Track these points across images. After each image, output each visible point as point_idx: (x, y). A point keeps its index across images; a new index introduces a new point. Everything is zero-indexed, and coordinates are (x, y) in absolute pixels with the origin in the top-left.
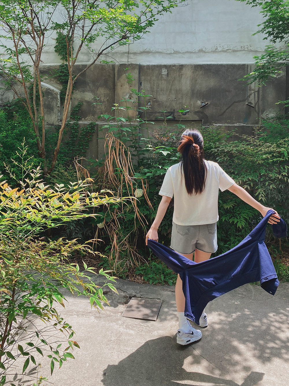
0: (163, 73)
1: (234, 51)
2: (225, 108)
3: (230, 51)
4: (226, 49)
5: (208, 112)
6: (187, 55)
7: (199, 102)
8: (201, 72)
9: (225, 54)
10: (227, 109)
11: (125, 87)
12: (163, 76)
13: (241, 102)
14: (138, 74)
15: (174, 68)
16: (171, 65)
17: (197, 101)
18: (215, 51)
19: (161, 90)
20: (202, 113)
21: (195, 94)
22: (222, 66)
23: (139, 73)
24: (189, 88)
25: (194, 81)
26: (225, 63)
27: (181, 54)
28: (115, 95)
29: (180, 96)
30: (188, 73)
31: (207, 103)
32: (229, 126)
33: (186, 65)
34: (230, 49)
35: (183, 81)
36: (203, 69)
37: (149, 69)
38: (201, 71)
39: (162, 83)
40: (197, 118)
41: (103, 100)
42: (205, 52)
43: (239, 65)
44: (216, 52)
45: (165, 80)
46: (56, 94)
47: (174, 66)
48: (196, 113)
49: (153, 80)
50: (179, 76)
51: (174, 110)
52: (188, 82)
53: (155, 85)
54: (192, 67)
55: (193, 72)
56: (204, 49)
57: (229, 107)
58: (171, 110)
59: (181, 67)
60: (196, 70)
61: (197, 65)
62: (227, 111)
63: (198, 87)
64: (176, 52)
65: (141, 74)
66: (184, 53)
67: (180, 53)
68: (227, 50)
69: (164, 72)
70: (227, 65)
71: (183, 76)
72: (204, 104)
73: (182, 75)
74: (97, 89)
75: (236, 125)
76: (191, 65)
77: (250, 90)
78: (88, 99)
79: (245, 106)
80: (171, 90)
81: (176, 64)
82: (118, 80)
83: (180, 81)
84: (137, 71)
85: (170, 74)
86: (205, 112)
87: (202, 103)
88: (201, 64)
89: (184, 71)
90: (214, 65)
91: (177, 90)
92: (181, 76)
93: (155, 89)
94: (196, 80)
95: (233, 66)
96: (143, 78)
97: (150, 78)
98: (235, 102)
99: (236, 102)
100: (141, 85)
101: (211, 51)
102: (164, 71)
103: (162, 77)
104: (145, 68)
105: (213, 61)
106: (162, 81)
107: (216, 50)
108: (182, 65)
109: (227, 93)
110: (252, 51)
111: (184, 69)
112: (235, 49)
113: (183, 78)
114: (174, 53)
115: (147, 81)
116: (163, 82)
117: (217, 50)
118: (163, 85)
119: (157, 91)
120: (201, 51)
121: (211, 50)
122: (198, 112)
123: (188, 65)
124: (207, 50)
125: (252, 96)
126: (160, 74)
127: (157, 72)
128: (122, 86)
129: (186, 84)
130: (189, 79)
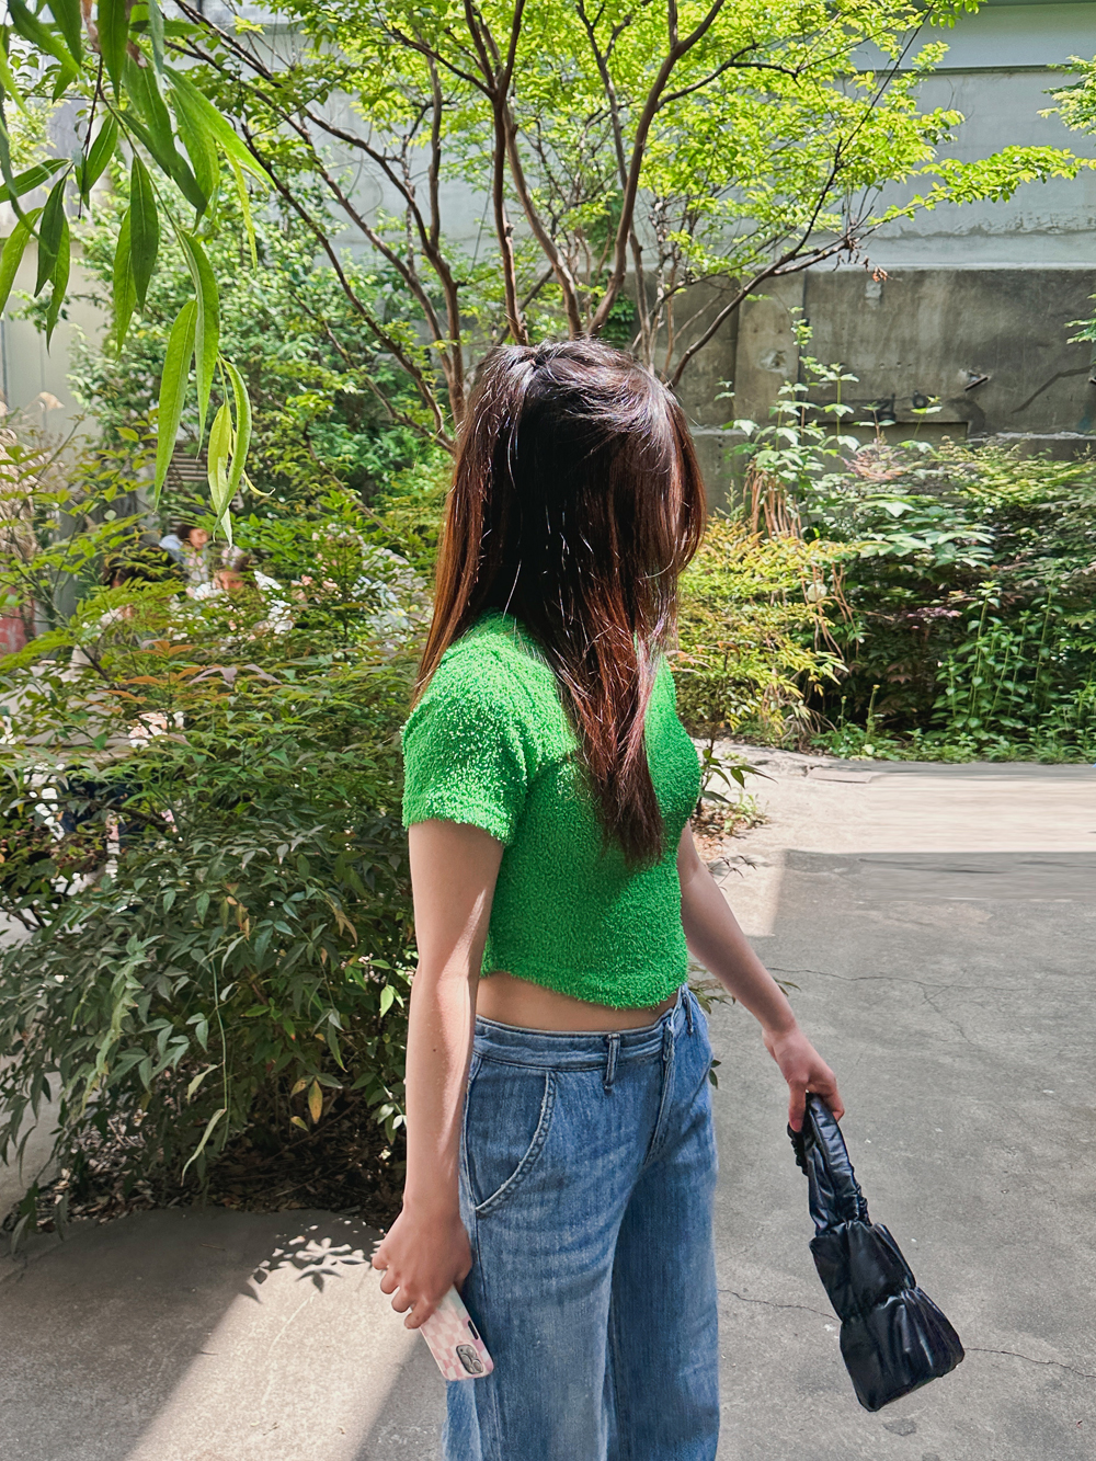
0: (868, 295)
1: (1070, 232)
2: (1032, 391)
3: (1057, 231)
4: (1046, 226)
5: (987, 401)
6: (939, 243)
7: (963, 375)
8: (973, 292)
9: (1042, 239)
10: (1036, 395)
11: (764, 333)
12: (869, 302)
14: (801, 297)
15: (902, 280)
16: (892, 272)
17: (957, 372)
18: (1015, 233)
19: (862, 341)
20: (969, 402)
21: (952, 351)
22: (1031, 273)
23: (805, 295)
24: (937, 335)
25: (953, 314)
26: (1039, 266)
27: (920, 240)
28: (735, 355)
29: (911, 357)
30: (937, 293)
31: (983, 377)
32: (1038, 441)
33: (933, 271)
34: (1058, 227)
35: (923, 314)
36: (979, 282)
37: (833, 282)
38: (973, 287)
39: (864, 321)
40: (954, 417)
43: (1079, 272)
44: (1020, 234)
45: (873, 313)
47: (901, 274)
48: (952, 403)
49: (842, 314)
50: (913, 301)
51: (894, 396)
52: (937, 318)
53: (846, 327)
54: (949, 278)
55: (952, 292)
56: (985, 227)
57: (1043, 389)
58: (886, 394)
59: (921, 276)
60: (961, 287)
61: (963, 271)
62: (1036, 399)
63: (962, 332)
64: (908, 236)
65: (809, 298)
66: (928, 238)
67: (919, 237)
68: (1050, 228)
69: (873, 291)
70: (1047, 272)
71: (925, 303)
72: (976, 380)
73: (920, 298)
75: (1057, 436)
76: (947, 272)
79: (1087, 386)
80: (888, 339)
81: (907, 270)
82: (747, 315)
83: (913, 316)
84: (798, 289)
85: (889, 297)
86: (978, 403)
87: (972, 375)
88: (976, 269)
89: (926, 288)
90: (1010, 272)
91: (903, 342)
92: (916, 302)
93: (845, 338)
94: (959, 314)
95: (1063, 275)
96: (813, 308)
97: (834, 307)
98: (1059, 375)
99: (1064, 375)
101: (1006, 233)
102: (871, 287)
103: (865, 305)
104: (821, 279)
105: (1008, 260)
106: (866, 316)
107: (1018, 228)
108: (922, 273)
109: (1041, 350)
111: (927, 282)
112: (1073, 226)
113: (922, 307)
115: (824, 315)
116: (868, 317)
117: (1021, 230)
118: (868, 325)
119: (850, 343)
120: (976, 231)
121: (1003, 229)
122: (958, 401)
123: (939, 272)
124: (993, 229)
126: (861, 296)
127: (852, 291)
128: (756, 331)
129: (929, 324)
130: (939, 309)
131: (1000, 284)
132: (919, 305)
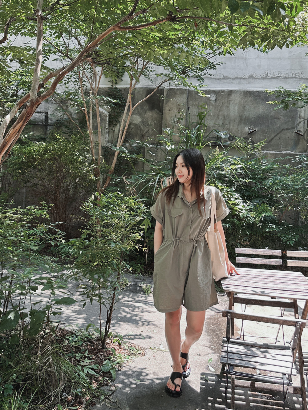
0: (211, 99)
1: (285, 78)
2: (273, 135)
3: (281, 78)
4: (277, 76)
5: (256, 138)
6: (238, 81)
7: (247, 129)
8: (250, 99)
9: (275, 81)
10: (275, 136)
11: (172, 111)
12: (212, 101)
13: (290, 130)
14: (186, 98)
15: (223, 94)
16: (219, 91)
17: (245, 128)
18: (265, 78)
19: (209, 116)
21: (243, 120)
23: (188, 98)
24: (237, 114)
25: (242, 107)
27: (230, 80)
28: (162, 119)
29: (227, 122)
30: (237, 99)
31: (254, 130)
32: (276, 154)
33: (235, 91)
34: (281, 76)
35: (232, 106)
36: (252, 95)
38: (250, 97)
41: (150, 123)
42: (255, 79)
44: (267, 78)
45: (213, 105)
46: (105, 116)
47: (223, 91)
50: (228, 101)
52: (236, 108)
54: (241, 94)
55: (242, 99)
56: (254, 76)
57: (277, 134)
59: (230, 92)
60: (245, 97)
61: (246, 91)
62: (275, 138)
63: (246, 113)
64: (225, 78)
66: (233, 79)
71: (232, 102)
72: (251, 131)
73: (230, 100)
74: (145, 112)
75: (283, 152)
76: (240, 91)
77: (300, 118)
78: (136, 121)
79: (294, 134)
80: (218, 115)
81: (225, 90)
82: (166, 104)
83: (228, 107)
84: (185, 96)
85: (219, 100)
86: (252, 139)
87: (250, 129)
88: (251, 90)
89: (232, 97)
91: (224, 116)
94: (245, 107)
96: (191, 103)
97: (198, 103)
98: (283, 130)
99: (285, 130)
100: (189, 110)
101: (262, 78)
102: (212, 96)
103: (210, 102)
104: (194, 93)
106: (210, 106)
107: (266, 76)
108: (231, 91)
109: (276, 120)
110: (303, 79)
111: (233, 95)
112: (286, 76)
113: (231, 104)
114: (223, 79)
115: (195, 106)
120: (251, 77)
121: (261, 76)
122: (245, 138)
123: (237, 91)
124: (257, 76)
125: (301, 125)
126: (208, 99)
128: (169, 110)
129: (234, 110)
130: (237, 105)
131: (260, 96)
132: (230, 103)
